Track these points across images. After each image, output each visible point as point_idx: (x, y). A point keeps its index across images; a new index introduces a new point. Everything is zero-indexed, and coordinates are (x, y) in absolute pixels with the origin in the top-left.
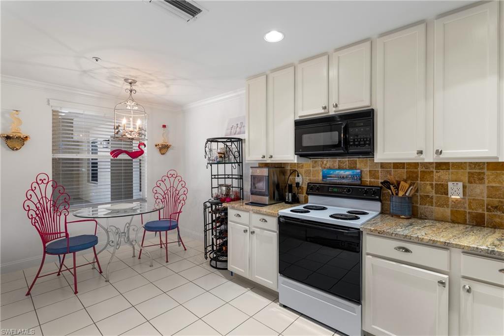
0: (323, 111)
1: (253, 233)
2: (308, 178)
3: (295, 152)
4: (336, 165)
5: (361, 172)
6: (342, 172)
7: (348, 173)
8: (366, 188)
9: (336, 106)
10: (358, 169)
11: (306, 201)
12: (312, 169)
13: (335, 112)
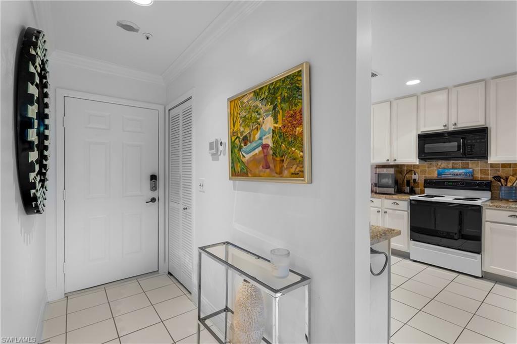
0: (443, 128)
1: (386, 212)
2: (424, 176)
3: (419, 156)
4: (450, 166)
5: (473, 170)
6: (456, 171)
7: (461, 171)
8: (478, 182)
9: (455, 124)
10: (471, 169)
11: (423, 192)
12: (427, 169)
13: (454, 128)
